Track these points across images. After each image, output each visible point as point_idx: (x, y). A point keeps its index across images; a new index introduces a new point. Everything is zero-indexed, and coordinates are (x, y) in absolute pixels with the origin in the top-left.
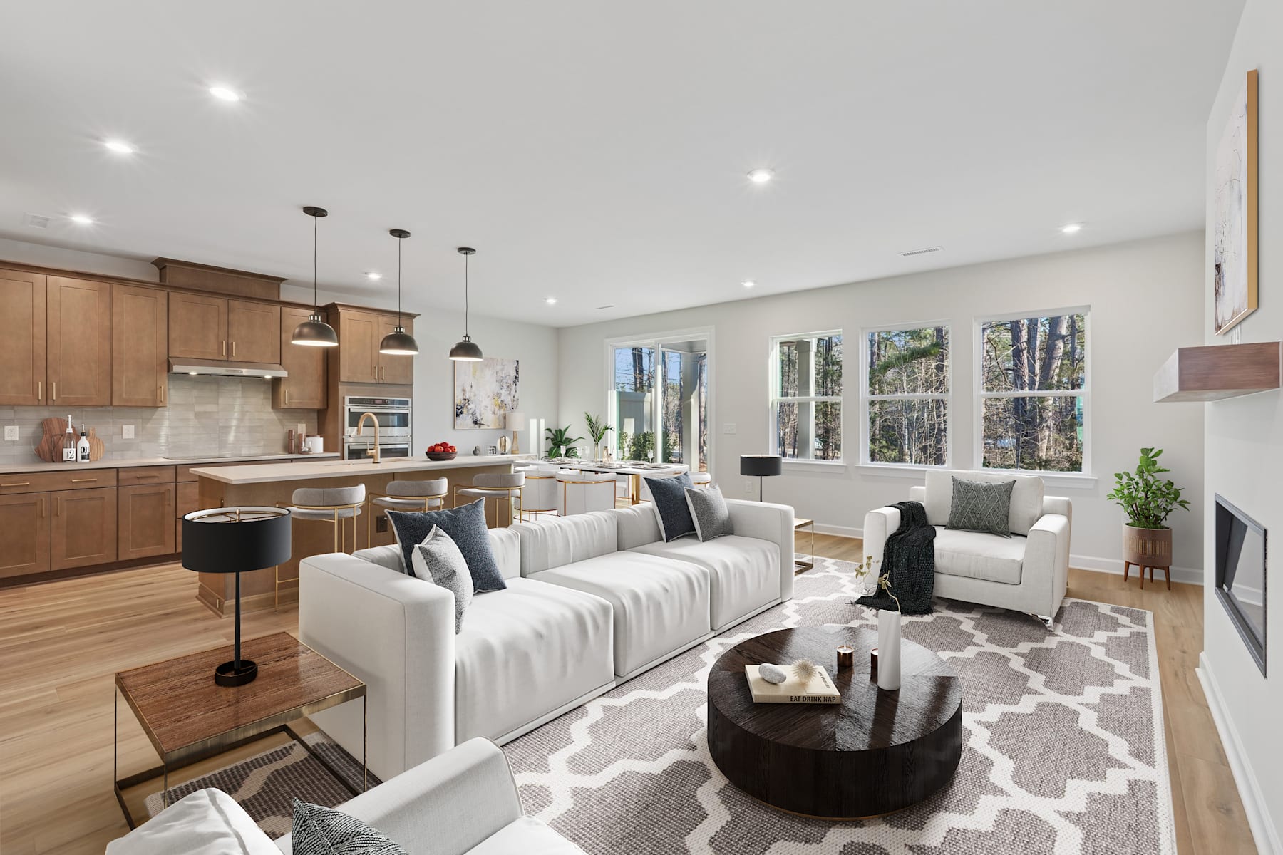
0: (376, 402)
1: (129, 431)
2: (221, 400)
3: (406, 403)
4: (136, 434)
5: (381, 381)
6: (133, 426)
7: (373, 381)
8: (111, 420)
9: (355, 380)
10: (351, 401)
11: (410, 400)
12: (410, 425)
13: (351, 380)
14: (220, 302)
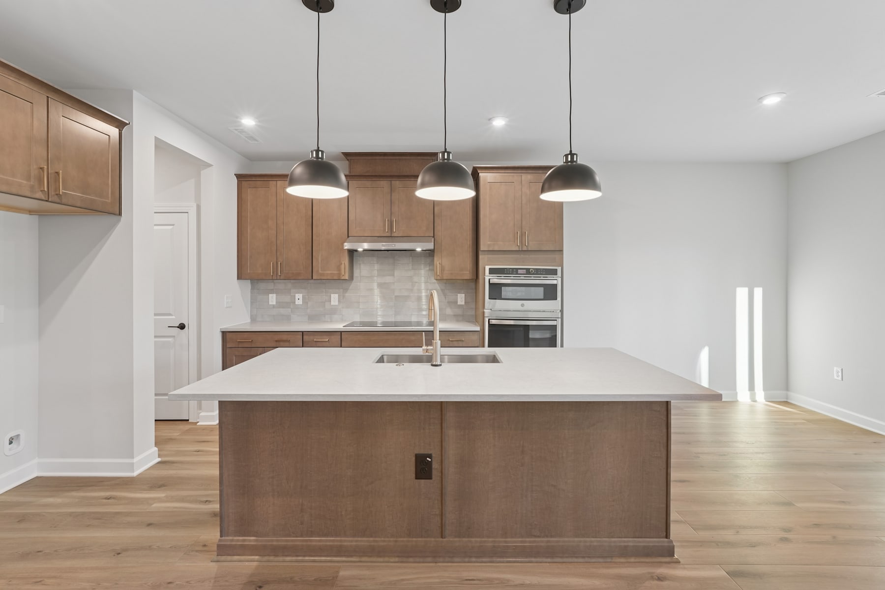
0: (520, 271)
1: (335, 298)
2: (397, 273)
3: (554, 272)
4: (339, 301)
5: (525, 248)
6: (337, 295)
7: (515, 248)
8: (324, 290)
9: (496, 248)
10: (492, 271)
11: (559, 269)
12: (559, 298)
13: (491, 249)
14: (384, 183)
